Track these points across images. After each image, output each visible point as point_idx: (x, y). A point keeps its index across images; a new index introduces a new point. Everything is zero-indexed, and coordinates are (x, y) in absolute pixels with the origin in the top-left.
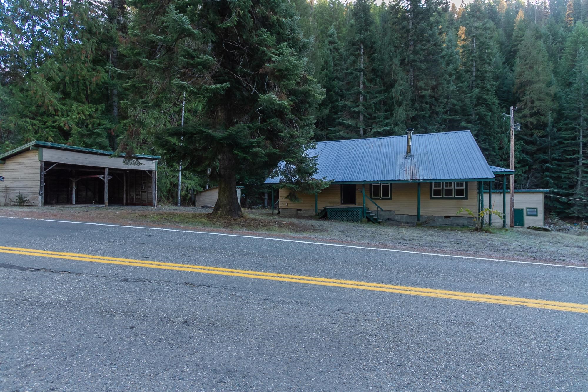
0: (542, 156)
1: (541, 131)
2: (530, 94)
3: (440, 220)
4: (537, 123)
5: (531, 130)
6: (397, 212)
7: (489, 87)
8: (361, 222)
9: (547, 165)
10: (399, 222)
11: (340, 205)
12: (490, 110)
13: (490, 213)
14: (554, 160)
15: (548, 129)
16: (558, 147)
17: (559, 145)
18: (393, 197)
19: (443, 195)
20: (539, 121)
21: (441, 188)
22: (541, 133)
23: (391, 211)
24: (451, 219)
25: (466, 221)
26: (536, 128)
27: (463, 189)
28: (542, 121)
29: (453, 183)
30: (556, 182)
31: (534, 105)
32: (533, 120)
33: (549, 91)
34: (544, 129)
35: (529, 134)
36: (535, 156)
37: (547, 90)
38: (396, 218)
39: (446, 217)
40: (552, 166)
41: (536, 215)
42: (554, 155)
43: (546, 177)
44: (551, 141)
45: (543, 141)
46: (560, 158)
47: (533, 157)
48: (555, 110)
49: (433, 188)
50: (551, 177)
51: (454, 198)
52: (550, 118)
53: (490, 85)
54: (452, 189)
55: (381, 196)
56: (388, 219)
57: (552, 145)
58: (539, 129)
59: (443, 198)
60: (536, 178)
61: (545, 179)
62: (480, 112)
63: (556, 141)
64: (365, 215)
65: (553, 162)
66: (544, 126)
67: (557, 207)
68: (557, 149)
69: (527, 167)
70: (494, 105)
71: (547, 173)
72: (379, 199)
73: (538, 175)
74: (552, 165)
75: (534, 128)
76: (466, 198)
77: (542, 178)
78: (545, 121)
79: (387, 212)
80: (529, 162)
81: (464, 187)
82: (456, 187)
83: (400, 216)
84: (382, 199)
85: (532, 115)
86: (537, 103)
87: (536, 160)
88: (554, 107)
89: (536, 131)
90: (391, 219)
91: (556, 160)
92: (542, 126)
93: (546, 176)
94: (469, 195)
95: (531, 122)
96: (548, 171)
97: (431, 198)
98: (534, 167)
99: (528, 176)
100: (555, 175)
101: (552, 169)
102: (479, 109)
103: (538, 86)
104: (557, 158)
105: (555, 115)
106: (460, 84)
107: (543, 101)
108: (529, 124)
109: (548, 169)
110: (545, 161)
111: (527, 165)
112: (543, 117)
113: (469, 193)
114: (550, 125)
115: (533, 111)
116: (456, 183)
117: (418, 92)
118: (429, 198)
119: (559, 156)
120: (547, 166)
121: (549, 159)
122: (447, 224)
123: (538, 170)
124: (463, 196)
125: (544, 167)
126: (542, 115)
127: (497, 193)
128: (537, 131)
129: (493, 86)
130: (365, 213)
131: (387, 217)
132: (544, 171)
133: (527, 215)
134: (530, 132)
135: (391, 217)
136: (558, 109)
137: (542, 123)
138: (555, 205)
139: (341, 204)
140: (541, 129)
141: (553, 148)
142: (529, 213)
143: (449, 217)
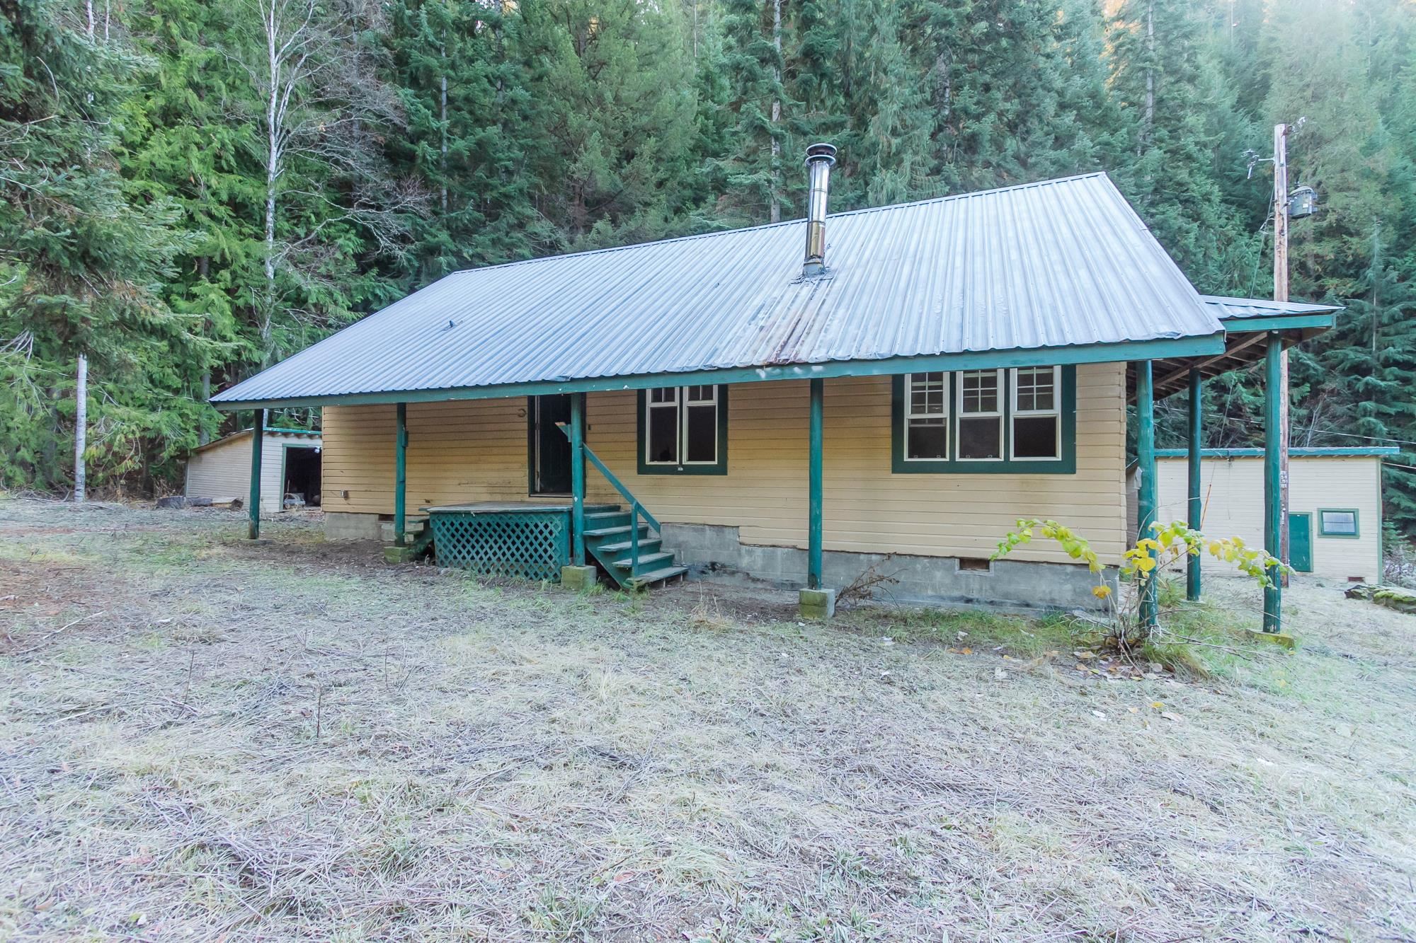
0: (1353, 354)
1: (1347, 280)
2: (1314, 174)
3: (939, 575)
4: (1336, 260)
5: (1318, 278)
6: (746, 536)
7: (1192, 148)
8: (557, 579)
9: (1368, 378)
10: (755, 580)
11: (526, 498)
12: (1196, 217)
13: (1195, 551)
14: (1389, 366)
15: (1370, 273)
16: (1403, 325)
17: (1406, 320)
18: (730, 464)
19: (953, 449)
20: (1340, 251)
21: (946, 414)
22: (1350, 286)
23: (720, 528)
24: (991, 573)
25: (1068, 587)
26: (1333, 274)
27: (1052, 421)
28: (1350, 252)
29: (1001, 376)
30: (1397, 430)
31: (1328, 205)
32: (1327, 249)
33: (1372, 165)
34: (1356, 276)
35: (1311, 290)
36: (1329, 353)
37: (1367, 163)
38: (745, 562)
39: (965, 563)
40: (1383, 384)
41: (1354, 535)
42: (1391, 348)
43: (1365, 416)
44: (1380, 309)
45: (1354, 310)
46: (1407, 357)
47: (1325, 359)
48: (1390, 219)
49: (908, 414)
50: (1380, 415)
51: (1007, 468)
52: (1376, 241)
53: (1197, 144)
54: (997, 420)
55: (683, 455)
56: (713, 566)
57: (1385, 320)
58: (1341, 276)
59: (952, 468)
60: (1333, 418)
61: (1362, 421)
62: (1165, 221)
63: (1396, 309)
64: (579, 550)
65: (1387, 371)
66: (1357, 266)
67: (1399, 504)
68: (1397, 333)
69: (1306, 388)
70: (1209, 200)
71: (1370, 405)
72: (672, 471)
73: (1340, 410)
74: (1383, 380)
75: (1326, 273)
76: (1068, 466)
77: (1354, 419)
78: (1362, 252)
79: (708, 532)
80: (1312, 371)
81: (1057, 411)
82: (1015, 412)
83: (759, 551)
84: (689, 471)
85: (1320, 236)
86: (1336, 200)
87: (1333, 367)
88: (1387, 212)
89: (1331, 283)
90: (723, 566)
91: (1397, 363)
92: (1350, 265)
93: (1366, 413)
94: (1079, 452)
95: (1317, 256)
96: (1369, 399)
97: (899, 467)
98: (1329, 385)
99: (1311, 412)
100: (1392, 411)
101: (1383, 392)
102: (1163, 213)
103: (1340, 147)
104: (1398, 357)
105: (1392, 234)
106: (1105, 136)
107: (1356, 194)
108: (1310, 263)
109: (1370, 393)
110: (1360, 369)
111: (1305, 380)
112: (1355, 240)
113: (1079, 439)
114: (1377, 263)
115: (1325, 224)
116: (1014, 374)
117: (958, 129)
118: (888, 463)
119: (1405, 352)
120: (1367, 384)
121: (1375, 363)
122: (975, 595)
123: (1339, 394)
124: (1054, 454)
125: (1360, 386)
126: (1351, 235)
127: (1219, 458)
128: (1335, 281)
129: (1205, 146)
130: (578, 538)
131: (708, 558)
132: (1357, 397)
133: (1324, 534)
134: (1313, 286)
135: (722, 558)
136: (1399, 216)
137: (1350, 259)
138: (1395, 500)
139: (533, 491)
140: (1350, 276)
141: (1386, 329)
142: (1327, 528)
143: (983, 563)
